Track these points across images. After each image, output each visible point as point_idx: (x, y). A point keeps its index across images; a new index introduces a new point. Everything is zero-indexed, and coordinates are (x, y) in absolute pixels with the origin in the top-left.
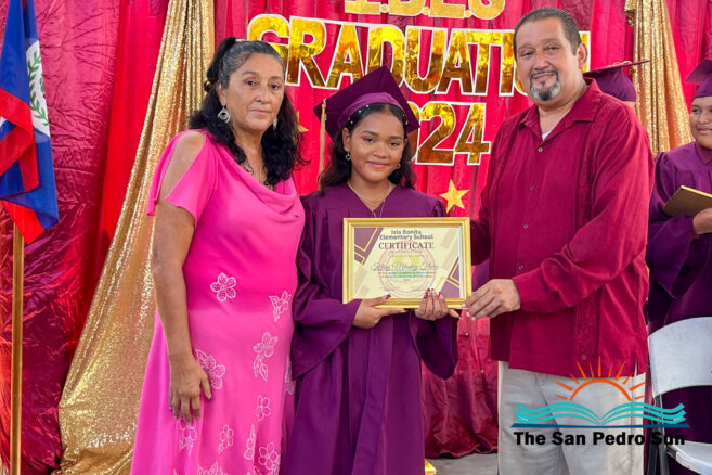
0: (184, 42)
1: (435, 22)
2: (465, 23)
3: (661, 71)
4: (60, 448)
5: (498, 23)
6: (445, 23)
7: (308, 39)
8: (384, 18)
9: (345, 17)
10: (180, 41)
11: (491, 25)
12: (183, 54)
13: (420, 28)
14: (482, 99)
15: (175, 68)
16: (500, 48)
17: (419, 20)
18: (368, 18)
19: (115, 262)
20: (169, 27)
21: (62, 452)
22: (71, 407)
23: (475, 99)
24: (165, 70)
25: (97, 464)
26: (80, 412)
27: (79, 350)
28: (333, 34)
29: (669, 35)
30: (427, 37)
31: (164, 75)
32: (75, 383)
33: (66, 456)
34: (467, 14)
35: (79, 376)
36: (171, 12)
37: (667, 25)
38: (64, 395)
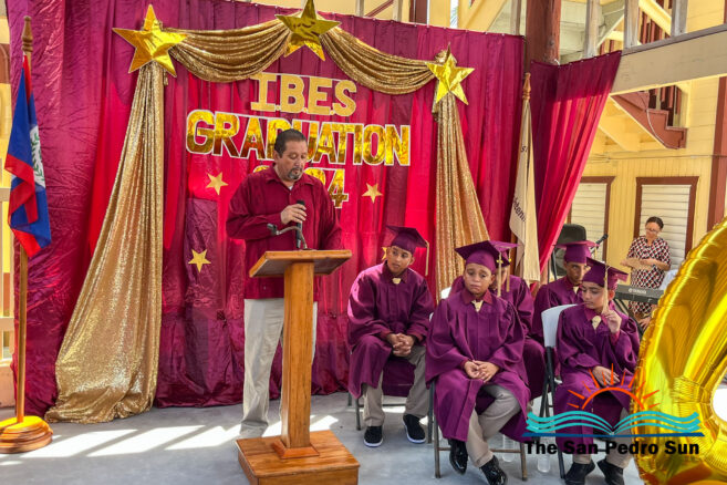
0: (143, 126)
1: (312, 117)
2: (331, 118)
3: (454, 150)
4: (56, 391)
5: (351, 119)
6: (317, 118)
7: (227, 126)
8: (278, 114)
9: (252, 113)
10: (140, 126)
11: (347, 120)
12: (142, 135)
13: (302, 121)
14: (343, 167)
15: (136, 143)
16: (352, 135)
17: (301, 116)
18: (267, 114)
19: (94, 270)
20: (133, 118)
21: (57, 394)
22: (64, 365)
23: (338, 167)
24: (130, 144)
25: (81, 402)
26: (70, 369)
27: (70, 327)
28: (244, 123)
29: (459, 129)
30: (306, 126)
31: (129, 148)
32: (67, 350)
33: (60, 397)
34: (332, 113)
35: (70, 345)
36: (134, 107)
37: (458, 122)
38: (60, 357)
